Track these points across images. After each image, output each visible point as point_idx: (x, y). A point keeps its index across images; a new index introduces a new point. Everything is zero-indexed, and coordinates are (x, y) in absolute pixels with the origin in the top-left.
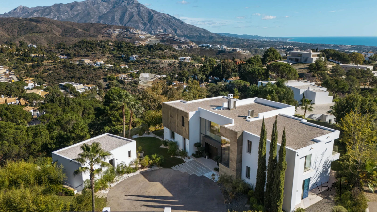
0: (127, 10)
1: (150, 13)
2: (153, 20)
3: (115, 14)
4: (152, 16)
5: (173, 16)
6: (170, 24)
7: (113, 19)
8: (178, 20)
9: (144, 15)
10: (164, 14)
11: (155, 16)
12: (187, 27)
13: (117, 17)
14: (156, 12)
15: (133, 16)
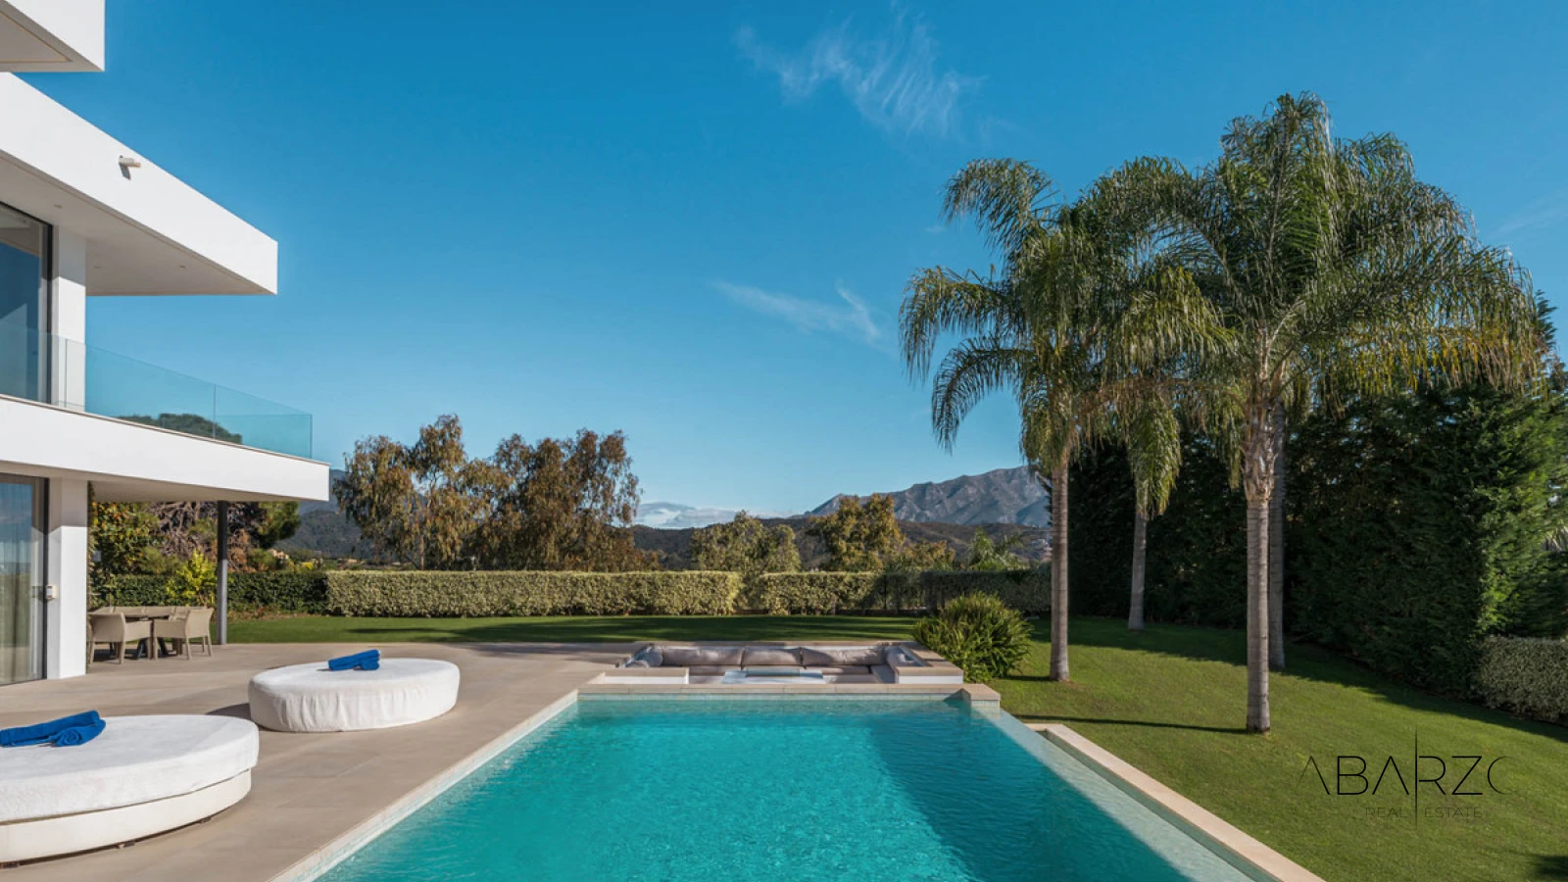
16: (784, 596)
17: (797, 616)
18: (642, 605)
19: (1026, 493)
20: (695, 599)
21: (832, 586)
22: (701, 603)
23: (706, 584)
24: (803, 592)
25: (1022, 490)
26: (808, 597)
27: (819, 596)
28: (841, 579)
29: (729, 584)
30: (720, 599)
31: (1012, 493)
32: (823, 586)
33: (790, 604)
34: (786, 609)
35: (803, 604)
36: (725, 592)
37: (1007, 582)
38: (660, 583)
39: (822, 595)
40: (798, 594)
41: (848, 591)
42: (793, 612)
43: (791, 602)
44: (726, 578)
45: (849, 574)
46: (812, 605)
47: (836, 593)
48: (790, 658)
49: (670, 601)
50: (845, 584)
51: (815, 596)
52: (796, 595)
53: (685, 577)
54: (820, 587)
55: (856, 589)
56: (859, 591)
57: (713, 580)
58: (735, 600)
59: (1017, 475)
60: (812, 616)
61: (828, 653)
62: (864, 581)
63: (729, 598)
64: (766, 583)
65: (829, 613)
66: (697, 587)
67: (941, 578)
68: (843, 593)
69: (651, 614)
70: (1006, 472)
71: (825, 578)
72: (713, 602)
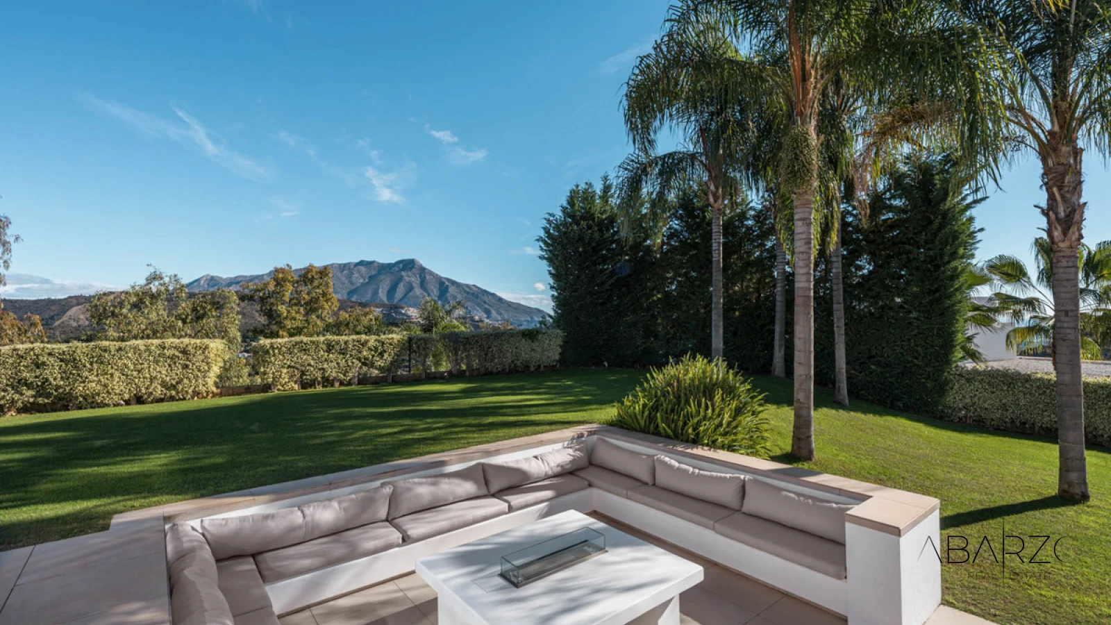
0: (401, 279)
1: (443, 283)
2: (448, 295)
3: (379, 287)
4: (447, 288)
5: (484, 288)
6: (479, 301)
7: (376, 293)
8: (493, 295)
9: (432, 287)
10: (467, 286)
11: (452, 290)
12: (510, 306)
13: (382, 292)
14: (453, 283)
15: (411, 288)
16: (293, 367)
17: (310, 391)
18: (48, 395)
19: (354, 279)
20: (152, 379)
21: (354, 352)
22: (164, 384)
23: (172, 358)
24: (318, 360)
25: (350, 277)
26: (325, 366)
27: (338, 364)
28: (364, 344)
29: (212, 355)
30: (196, 378)
31: (344, 279)
32: (343, 352)
33: (301, 377)
34: (296, 382)
35: (319, 375)
36: (204, 367)
37: (523, 340)
38: (84, 360)
39: (343, 363)
40: (312, 363)
41: (373, 356)
42: (304, 385)
43: (303, 373)
44: (207, 347)
45: (374, 337)
46: (329, 376)
47: (359, 359)
48: (469, 487)
49: (105, 386)
50: (370, 349)
51: (334, 364)
52: (309, 365)
53: (136, 349)
54: (340, 353)
55: (381, 354)
56: (386, 356)
57: (184, 352)
58: (220, 377)
59: (347, 268)
60: (329, 389)
61: (514, 465)
62: (391, 344)
63: (212, 374)
64: (267, 352)
65: (349, 383)
66: (157, 362)
67: (468, 338)
68: (366, 359)
69: (66, 408)
70: (340, 265)
71: (346, 343)
72: (186, 381)
